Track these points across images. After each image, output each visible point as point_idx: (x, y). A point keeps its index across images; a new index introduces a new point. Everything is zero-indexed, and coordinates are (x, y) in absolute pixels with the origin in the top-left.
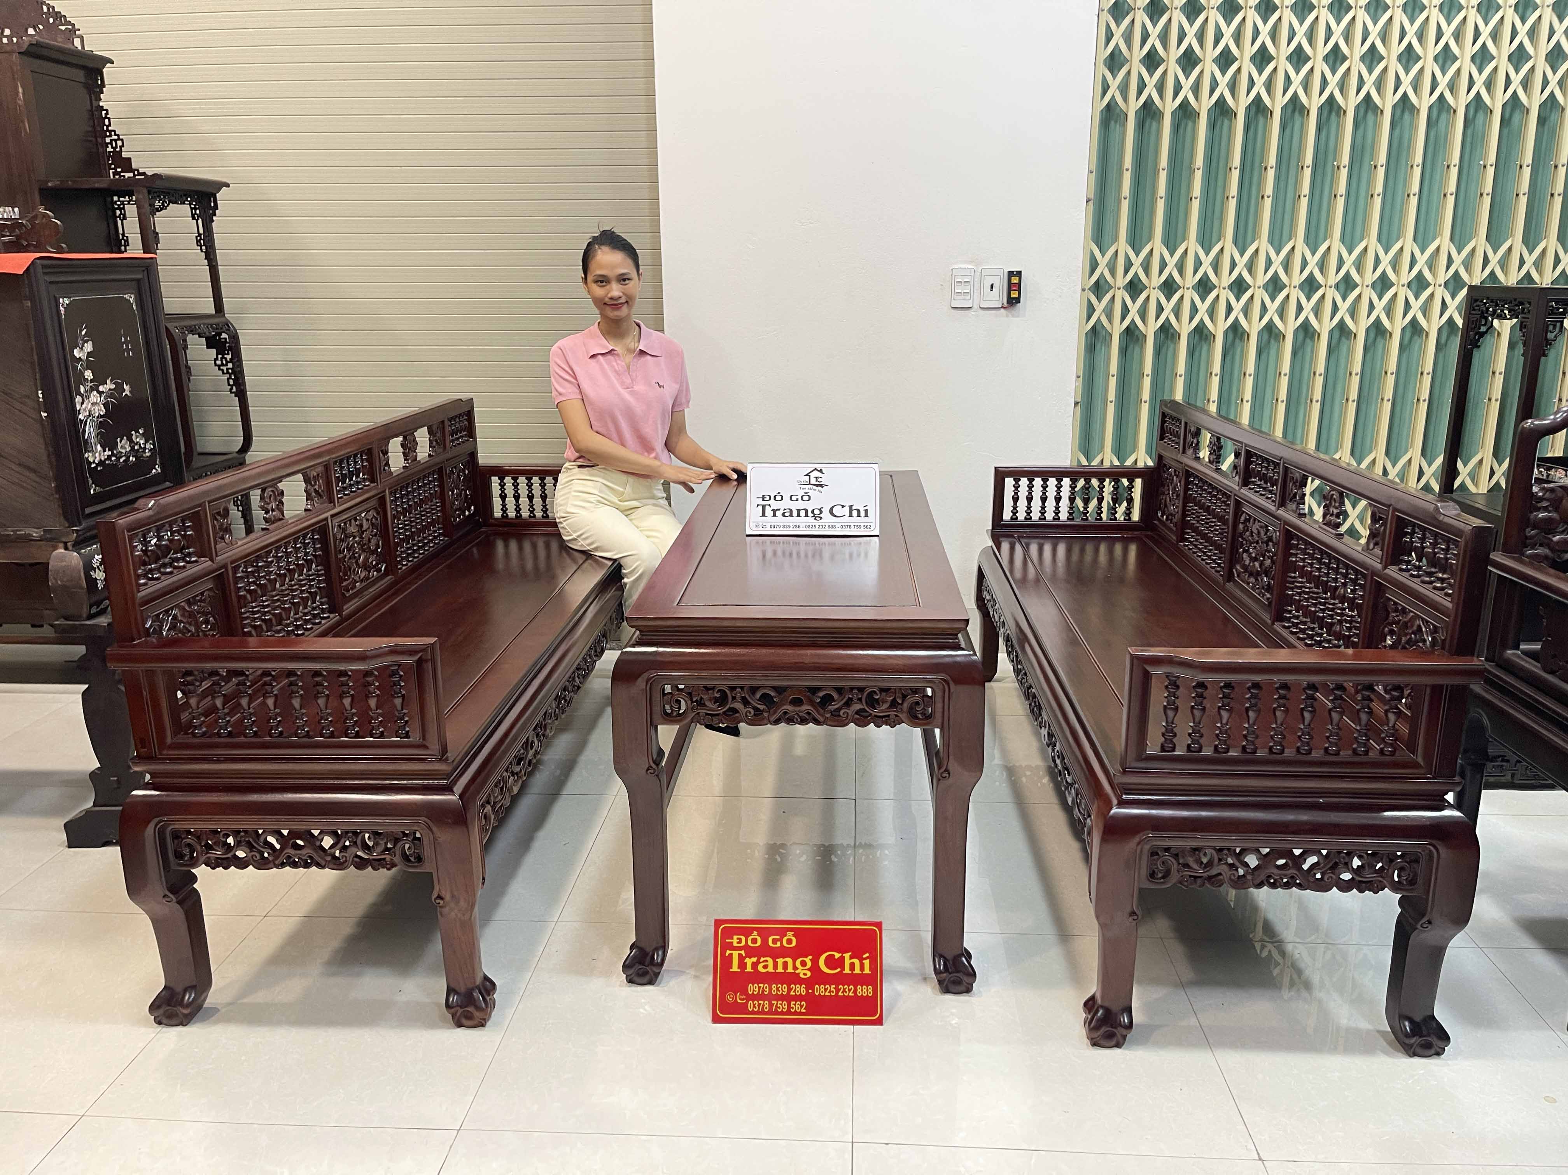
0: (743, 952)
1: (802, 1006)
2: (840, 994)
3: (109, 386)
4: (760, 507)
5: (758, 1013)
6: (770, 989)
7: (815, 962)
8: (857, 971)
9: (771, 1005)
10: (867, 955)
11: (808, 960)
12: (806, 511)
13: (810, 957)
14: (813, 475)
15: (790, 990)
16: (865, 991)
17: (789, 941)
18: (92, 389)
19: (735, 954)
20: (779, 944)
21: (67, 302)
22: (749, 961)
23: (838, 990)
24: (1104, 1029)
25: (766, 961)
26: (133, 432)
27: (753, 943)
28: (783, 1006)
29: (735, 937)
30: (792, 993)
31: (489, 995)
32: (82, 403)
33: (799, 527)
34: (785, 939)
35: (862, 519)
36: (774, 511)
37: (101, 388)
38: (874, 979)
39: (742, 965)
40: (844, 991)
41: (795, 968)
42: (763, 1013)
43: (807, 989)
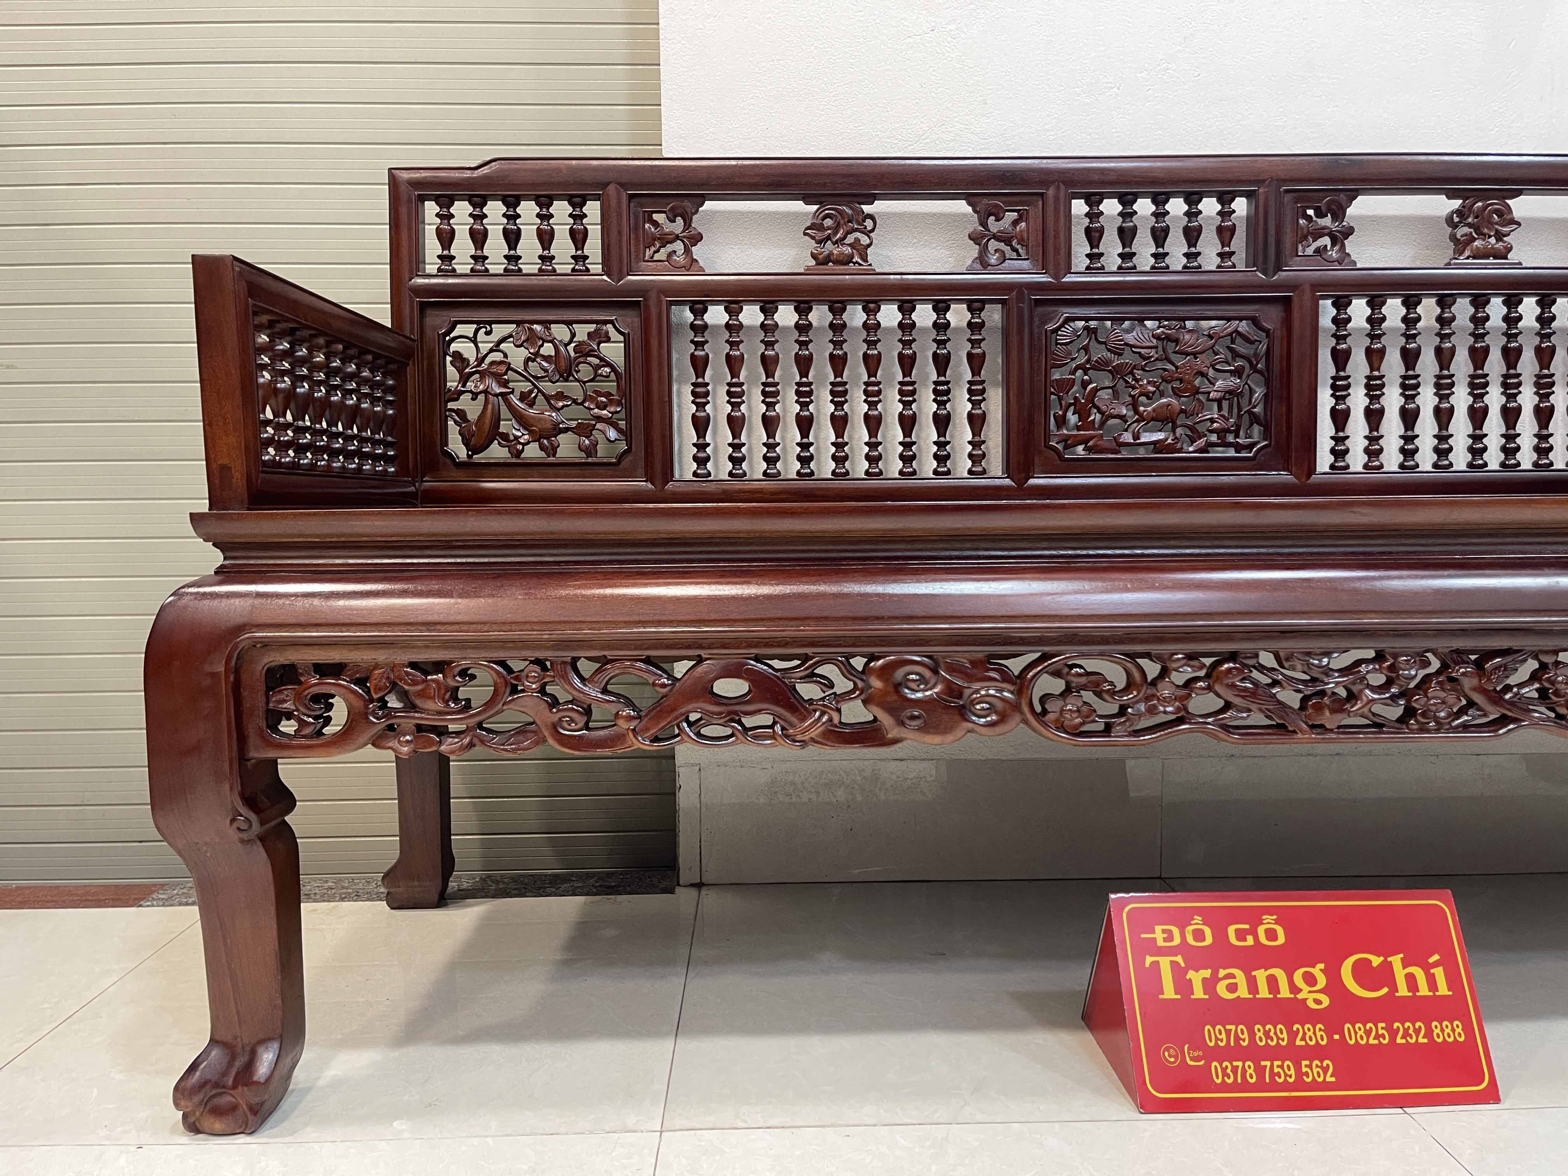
0: (1179, 959)
1: (1325, 1070)
2: (1399, 1041)
5: (1235, 1088)
6: (1252, 1035)
7: (1333, 974)
9: (1260, 1071)
10: (1436, 957)
11: (1317, 971)
15: (1293, 1035)
16: (1449, 1032)
17: (1271, 935)
19: (1165, 963)
20: (1250, 941)
22: (1196, 977)
25: (1232, 976)
27: (1196, 939)
28: (1286, 1071)
29: (1158, 929)
34: (1261, 930)
38: (1461, 1007)
39: (1183, 985)
40: (1406, 1034)
41: (1295, 989)
42: (1245, 1086)
43: (1329, 1032)
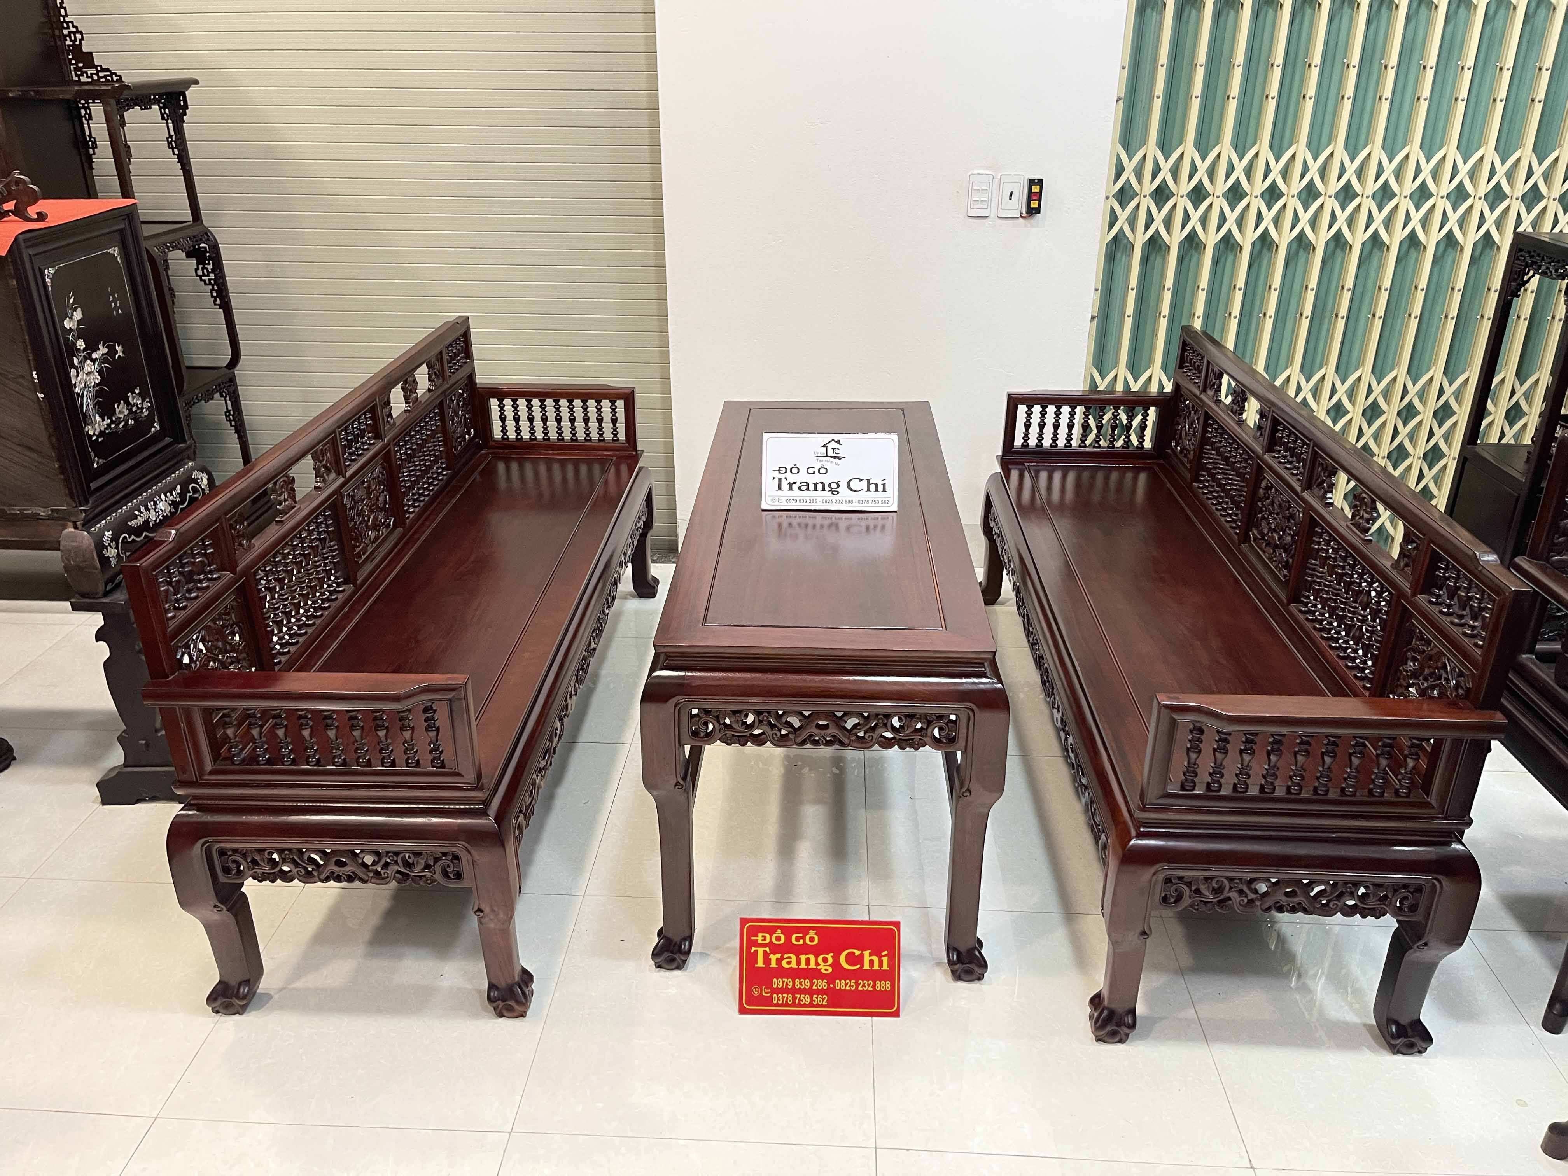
0: (767, 949)
1: (823, 1000)
2: (860, 988)
3: (103, 350)
4: (777, 480)
5: (782, 1005)
6: (794, 983)
7: (836, 958)
8: (876, 967)
9: (794, 999)
10: (886, 952)
11: (830, 957)
12: (823, 484)
13: (832, 954)
14: (830, 446)
15: (812, 984)
16: (883, 986)
17: (812, 939)
18: (85, 358)
19: (760, 951)
20: (801, 942)
21: (52, 272)
22: (773, 958)
23: (857, 985)
24: (1109, 1028)
25: (790, 957)
26: (129, 394)
27: (777, 940)
28: (806, 999)
29: (760, 935)
30: (814, 987)
31: (527, 987)
32: (78, 376)
33: (816, 501)
34: (807, 937)
35: (880, 493)
36: (791, 484)
37: (94, 356)
38: (891, 975)
39: (767, 961)
40: (864, 986)
41: (817, 964)
42: (787, 1005)
43: (828, 983)
